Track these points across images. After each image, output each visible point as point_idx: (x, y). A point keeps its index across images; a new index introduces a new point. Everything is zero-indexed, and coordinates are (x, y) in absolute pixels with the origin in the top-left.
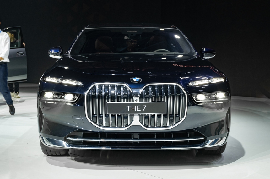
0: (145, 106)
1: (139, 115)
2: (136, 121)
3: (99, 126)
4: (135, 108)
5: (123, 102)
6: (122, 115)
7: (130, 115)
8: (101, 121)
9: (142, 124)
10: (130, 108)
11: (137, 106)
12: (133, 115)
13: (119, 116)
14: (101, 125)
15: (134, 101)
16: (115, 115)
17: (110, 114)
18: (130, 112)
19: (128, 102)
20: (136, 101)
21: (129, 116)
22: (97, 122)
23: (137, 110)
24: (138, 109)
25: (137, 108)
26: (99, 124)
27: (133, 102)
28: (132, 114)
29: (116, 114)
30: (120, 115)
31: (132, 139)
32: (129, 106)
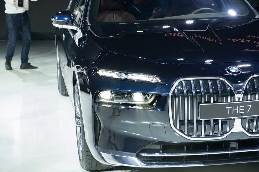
0: (251, 106)
1: (242, 119)
2: (238, 127)
3: (188, 135)
4: (237, 110)
5: (222, 102)
6: (219, 120)
7: (230, 119)
8: (191, 130)
9: (245, 129)
10: (231, 109)
11: (240, 107)
12: (234, 119)
13: (216, 122)
14: (191, 134)
15: (237, 100)
16: (210, 120)
17: (203, 120)
18: (231, 115)
19: (228, 102)
20: (238, 101)
21: (228, 121)
22: (185, 132)
23: (240, 113)
24: (241, 111)
25: (240, 109)
26: (188, 134)
27: (235, 102)
28: (232, 118)
29: (212, 120)
30: (217, 120)
31: (228, 150)
32: (229, 108)
